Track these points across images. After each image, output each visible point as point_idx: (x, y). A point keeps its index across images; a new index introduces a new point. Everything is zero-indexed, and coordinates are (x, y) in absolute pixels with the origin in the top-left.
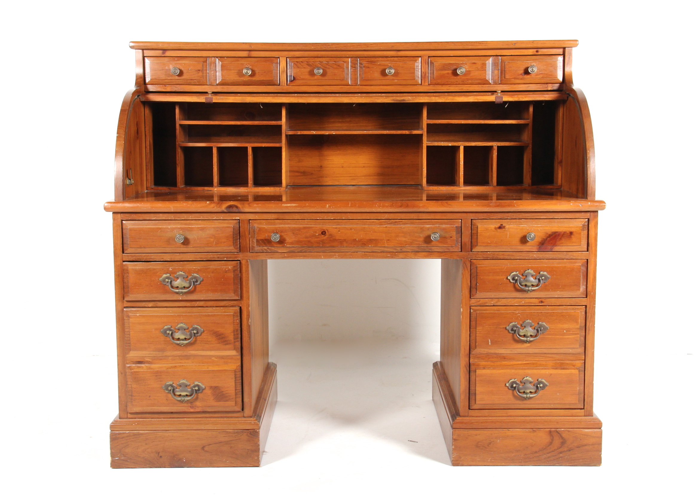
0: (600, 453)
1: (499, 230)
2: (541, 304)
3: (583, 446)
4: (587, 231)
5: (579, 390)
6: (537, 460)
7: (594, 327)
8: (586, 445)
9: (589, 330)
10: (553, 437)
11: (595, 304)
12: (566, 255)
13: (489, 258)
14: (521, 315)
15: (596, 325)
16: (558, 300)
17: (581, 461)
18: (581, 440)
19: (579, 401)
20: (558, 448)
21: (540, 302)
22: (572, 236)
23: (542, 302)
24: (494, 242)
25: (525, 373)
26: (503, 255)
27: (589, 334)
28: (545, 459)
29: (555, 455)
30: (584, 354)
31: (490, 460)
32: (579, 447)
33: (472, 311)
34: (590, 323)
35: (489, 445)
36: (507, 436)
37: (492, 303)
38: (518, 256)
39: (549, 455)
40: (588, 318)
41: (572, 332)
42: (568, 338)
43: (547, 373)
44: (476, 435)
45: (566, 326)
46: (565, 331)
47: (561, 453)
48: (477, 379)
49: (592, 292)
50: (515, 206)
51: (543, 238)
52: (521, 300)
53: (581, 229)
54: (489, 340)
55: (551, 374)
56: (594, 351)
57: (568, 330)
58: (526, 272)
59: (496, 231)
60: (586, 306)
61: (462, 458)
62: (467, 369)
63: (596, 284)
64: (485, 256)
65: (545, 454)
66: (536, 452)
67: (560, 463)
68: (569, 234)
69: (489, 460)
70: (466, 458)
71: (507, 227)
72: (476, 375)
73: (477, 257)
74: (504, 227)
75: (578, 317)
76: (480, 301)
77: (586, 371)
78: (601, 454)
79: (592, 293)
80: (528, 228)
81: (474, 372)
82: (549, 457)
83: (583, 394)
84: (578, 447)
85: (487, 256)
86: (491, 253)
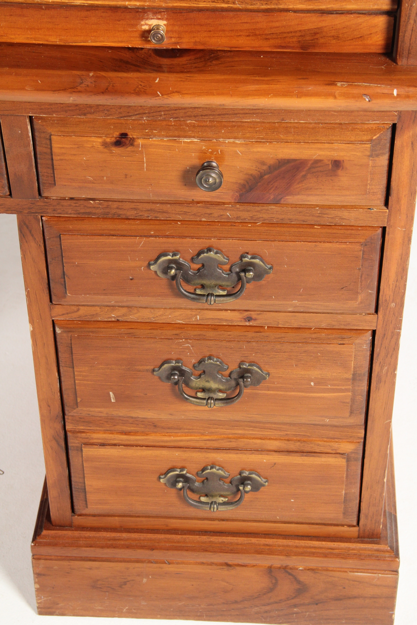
0: (391, 612)
1: (116, 150)
2: (247, 324)
3: (349, 598)
4: (386, 157)
5: (346, 494)
6: (237, 615)
7: (394, 376)
8: (355, 597)
9: (379, 381)
10: (276, 580)
11: (400, 329)
12: (320, 215)
13: (95, 214)
14: (192, 347)
15: (399, 372)
16: (295, 316)
17: (344, 622)
18: (344, 588)
19: (344, 513)
20: (288, 599)
21: (244, 319)
22: (340, 172)
23: (249, 319)
24: (105, 178)
25: (207, 458)
26: (135, 209)
27: (378, 388)
28: (257, 613)
29: (282, 610)
30: (364, 427)
31: (127, 609)
32: (340, 600)
33: (58, 331)
34: (382, 368)
35: (124, 586)
36: (166, 573)
37: (113, 316)
38: (179, 214)
39: (267, 608)
40: (378, 355)
41: (331, 385)
42: (319, 398)
43: (265, 461)
44: (90, 569)
45: (315, 373)
46: (312, 384)
47: (295, 606)
48: (84, 465)
49: (393, 301)
50: (159, 96)
51: (251, 175)
52: (194, 313)
53: (368, 153)
54: (111, 393)
55: (275, 464)
56: (390, 422)
57: (319, 382)
58: (202, 255)
59: (106, 150)
60: (374, 333)
61: (60, 605)
62: (58, 444)
63: (405, 285)
64: (82, 211)
65: (257, 606)
66: (236, 602)
67: (292, 622)
68: (331, 166)
69: (125, 610)
70: (70, 604)
71: (140, 142)
72: (82, 456)
73: (59, 211)
74: (132, 142)
75: (351, 356)
76: (78, 310)
77: (365, 460)
78: (393, 614)
79: (393, 305)
80: (204, 148)
81: (77, 450)
82: (266, 612)
83: (358, 501)
84: (337, 599)
85: (88, 210)
86: (100, 204)
